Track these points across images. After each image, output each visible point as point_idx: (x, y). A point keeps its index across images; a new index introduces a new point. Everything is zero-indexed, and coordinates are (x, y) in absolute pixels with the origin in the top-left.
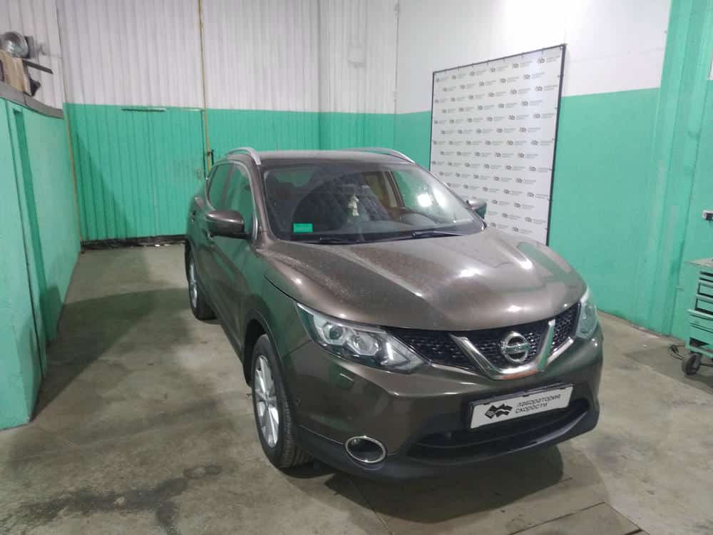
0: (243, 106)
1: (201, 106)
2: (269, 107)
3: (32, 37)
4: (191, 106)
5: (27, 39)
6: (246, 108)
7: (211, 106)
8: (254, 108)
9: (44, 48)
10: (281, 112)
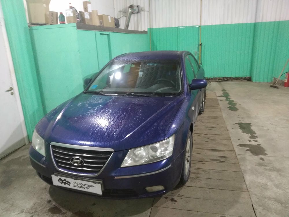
0: (217, 23)
1: (199, 25)
2: (229, 23)
3: (139, 5)
4: (195, 25)
5: (138, 6)
6: (218, 24)
7: (203, 24)
8: (222, 24)
9: (143, 9)
10: (235, 24)
